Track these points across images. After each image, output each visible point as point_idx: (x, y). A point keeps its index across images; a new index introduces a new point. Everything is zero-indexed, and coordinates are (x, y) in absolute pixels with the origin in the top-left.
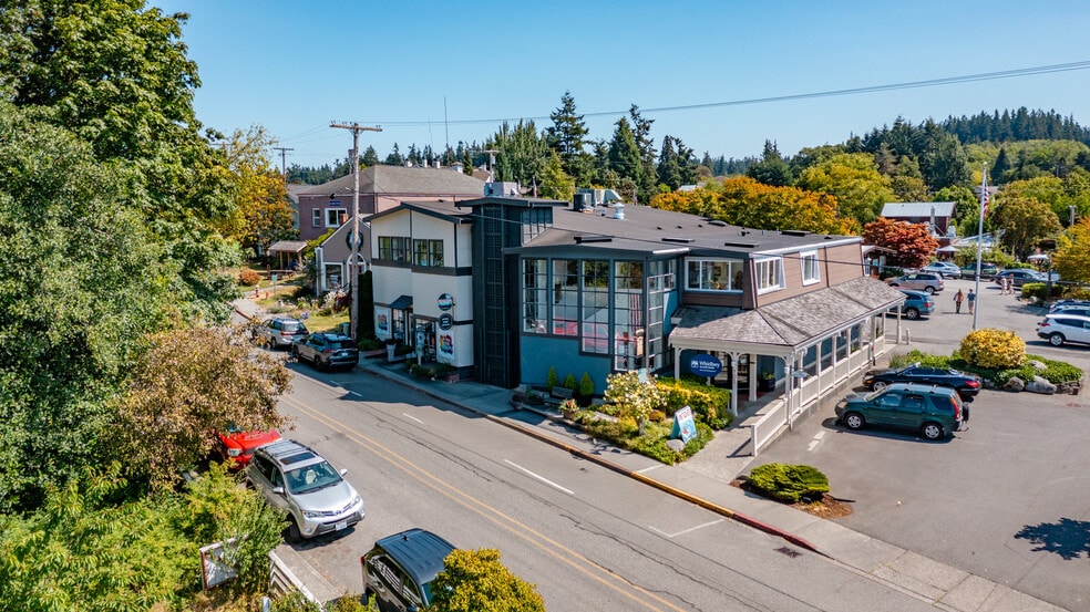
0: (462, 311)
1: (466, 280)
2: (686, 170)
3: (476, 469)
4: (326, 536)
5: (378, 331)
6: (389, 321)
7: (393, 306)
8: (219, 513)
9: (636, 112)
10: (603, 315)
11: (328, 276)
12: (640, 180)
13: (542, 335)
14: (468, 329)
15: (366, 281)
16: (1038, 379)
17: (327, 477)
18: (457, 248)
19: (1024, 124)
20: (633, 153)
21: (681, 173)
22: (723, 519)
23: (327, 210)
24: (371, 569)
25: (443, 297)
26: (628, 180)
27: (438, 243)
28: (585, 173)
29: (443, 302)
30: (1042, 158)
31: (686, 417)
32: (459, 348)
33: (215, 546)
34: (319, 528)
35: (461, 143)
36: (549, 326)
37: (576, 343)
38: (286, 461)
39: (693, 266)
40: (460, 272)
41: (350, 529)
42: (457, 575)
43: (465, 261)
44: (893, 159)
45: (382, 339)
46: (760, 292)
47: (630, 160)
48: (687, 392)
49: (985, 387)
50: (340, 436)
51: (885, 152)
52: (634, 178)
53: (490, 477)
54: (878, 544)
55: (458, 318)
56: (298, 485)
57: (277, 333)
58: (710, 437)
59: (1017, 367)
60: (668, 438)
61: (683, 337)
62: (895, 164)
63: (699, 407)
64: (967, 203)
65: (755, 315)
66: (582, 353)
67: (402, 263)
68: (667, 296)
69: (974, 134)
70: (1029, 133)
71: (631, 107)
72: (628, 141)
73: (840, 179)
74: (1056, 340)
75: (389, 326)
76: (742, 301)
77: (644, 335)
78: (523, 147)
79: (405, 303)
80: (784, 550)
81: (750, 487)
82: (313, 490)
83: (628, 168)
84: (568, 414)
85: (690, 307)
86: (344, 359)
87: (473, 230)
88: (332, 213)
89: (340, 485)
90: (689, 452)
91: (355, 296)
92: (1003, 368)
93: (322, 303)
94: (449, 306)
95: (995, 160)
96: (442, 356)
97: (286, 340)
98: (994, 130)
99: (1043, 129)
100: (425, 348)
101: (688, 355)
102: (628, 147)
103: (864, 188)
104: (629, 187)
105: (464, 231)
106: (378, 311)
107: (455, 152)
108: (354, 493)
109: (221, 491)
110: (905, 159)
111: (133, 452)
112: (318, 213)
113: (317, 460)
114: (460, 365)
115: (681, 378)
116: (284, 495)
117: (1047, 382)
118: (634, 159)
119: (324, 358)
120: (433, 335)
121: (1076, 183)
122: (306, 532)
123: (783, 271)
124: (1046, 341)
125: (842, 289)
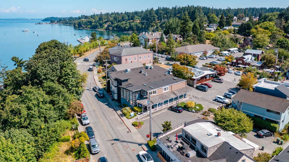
1: (116, 88)
10: (129, 97)
13: (123, 98)
16: (193, 110)
18: (115, 83)
20: (198, 28)
22: (126, 127)
23: (114, 57)
26: (196, 35)
31: (132, 113)
33: (74, 125)
35: (176, 6)
39: (142, 91)
41: (87, 125)
44: (285, 22)
47: (197, 30)
52: (197, 35)
54: (138, 132)
58: (136, 116)
60: (130, 116)
64: (286, 42)
66: (127, 101)
68: (138, 95)
73: (259, 32)
74: (217, 100)
80: (128, 132)
81: (132, 124)
83: (196, 32)
89: (87, 120)
90: (131, 118)
96: (114, 97)
100: (113, 95)
101: (139, 104)
102: (197, 27)
104: (196, 37)
114: (116, 99)
115: (138, 107)
118: (198, 30)
123: (157, 92)
124: (215, 100)
125: (175, 92)
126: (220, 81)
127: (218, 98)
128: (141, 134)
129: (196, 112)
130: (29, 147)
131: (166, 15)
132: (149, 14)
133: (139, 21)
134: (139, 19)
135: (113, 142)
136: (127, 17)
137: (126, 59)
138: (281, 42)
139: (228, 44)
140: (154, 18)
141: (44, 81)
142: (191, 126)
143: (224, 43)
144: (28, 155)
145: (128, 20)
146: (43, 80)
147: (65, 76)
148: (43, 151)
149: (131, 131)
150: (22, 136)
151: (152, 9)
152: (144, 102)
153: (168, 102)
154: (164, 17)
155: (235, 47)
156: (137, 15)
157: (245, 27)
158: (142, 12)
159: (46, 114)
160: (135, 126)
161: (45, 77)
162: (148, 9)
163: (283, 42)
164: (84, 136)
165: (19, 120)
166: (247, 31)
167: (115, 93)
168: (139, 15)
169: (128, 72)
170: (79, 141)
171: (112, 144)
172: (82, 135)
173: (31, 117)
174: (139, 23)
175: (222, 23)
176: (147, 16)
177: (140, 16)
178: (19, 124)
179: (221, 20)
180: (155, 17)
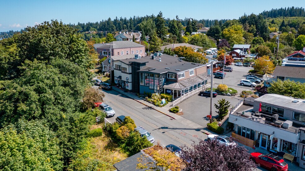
0: (130, 80)
1: (131, 75)
2: (194, 27)
3: (131, 108)
4: (110, 117)
5: (115, 82)
6: (117, 80)
7: (118, 78)
8: (98, 113)
9: (178, 17)
10: (153, 83)
11: (104, 68)
12: (178, 35)
13: (143, 85)
14: (131, 83)
15: (113, 72)
16: (228, 93)
17: (110, 109)
18: (129, 69)
19: (293, 12)
20: (176, 28)
21: (192, 28)
22: (165, 115)
23: (103, 52)
24: (117, 120)
25: (127, 78)
26: (175, 35)
27: (126, 69)
28: (165, 32)
29: (127, 79)
30: (294, 23)
31: (164, 100)
32: (129, 87)
33: (97, 117)
34: (110, 115)
35: (134, 16)
36: (144, 84)
37: (148, 87)
38: (105, 107)
39: (169, 74)
40: (130, 74)
41: (113, 116)
42: (126, 118)
43: (130, 72)
44: (249, 26)
45: (116, 83)
46: (179, 79)
47: (176, 30)
48: (165, 96)
49: (218, 94)
50: (111, 102)
51: (247, 24)
52: (176, 35)
53: (133, 109)
54: (184, 119)
55: (129, 82)
56: (106, 110)
57: (97, 82)
58: (168, 103)
59: (226, 91)
60: (161, 103)
61: (166, 87)
62: (249, 27)
63: (167, 98)
64: (261, 41)
65: (177, 83)
66: (149, 89)
67: (120, 70)
68: (163, 80)
69: (278, 14)
70: (294, 14)
71: (176, 16)
72: (175, 25)
73: (231, 33)
74: (242, 84)
75: (117, 81)
76: (175, 81)
77: (159, 86)
78: (149, 26)
79: (120, 77)
80: (171, 119)
81: (170, 111)
82: (108, 111)
83: (175, 32)
84: (147, 99)
85: (168, 82)
86: (109, 88)
87: (132, 67)
88: (104, 52)
89: (112, 110)
90: (163, 106)
91: (111, 75)
92: (223, 91)
93: (104, 74)
94: (128, 80)
95: (281, 23)
96: (127, 88)
97: (99, 84)
98: (284, 13)
99: (298, 13)
100: (124, 86)
101: (166, 90)
102: (175, 27)
103: (235, 37)
104: (175, 37)
105: (130, 67)
106: (115, 78)
107: (133, 19)
108: (114, 111)
109: (98, 111)
110: (252, 25)
111: (85, 105)
112: (101, 52)
113: (109, 107)
114: (130, 90)
115: (165, 94)
116: (105, 111)
117: (230, 94)
119: (106, 88)
120: (125, 84)
121: (291, 35)
122: (108, 116)
123: (185, 75)
124: (241, 84)
125: (199, 76)
126: (230, 69)
127: (244, 82)
128: (189, 119)
129: (232, 95)
130: (51, 145)
131: (125, 25)
132: (107, 24)
133: (96, 32)
134: (95, 30)
135: (162, 130)
136: (81, 29)
137: (118, 53)
138: (256, 41)
139: (208, 44)
140: (112, 29)
141: (51, 57)
142: (263, 98)
143: (204, 43)
144: (53, 156)
145: (83, 32)
146: (49, 55)
147: (77, 53)
148: (71, 150)
149: (174, 117)
150: (39, 129)
151: (110, 19)
152: (175, 86)
153: (196, 87)
154: (123, 27)
155: (214, 48)
156: (92, 27)
157: (214, 31)
158: (97, 23)
159: (64, 100)
160: (175, 113)
161: (52, 52)
162: (103, 20)
163: (258, 41)
164: (131, 122)
165: (28, 108)
166: (216, 35)
167: (128, 82)
168: (95, 26)
169: (139, 58)
170: (127, 129)
171: (163, 133)
172: (129, 120)
173: (43, 103)
174: (96, 34)
175: (190, 29)
176: (105, 26)
177: (96, 28)
178: (27, 115)
179: (188, 26)
180: (113, 27)
